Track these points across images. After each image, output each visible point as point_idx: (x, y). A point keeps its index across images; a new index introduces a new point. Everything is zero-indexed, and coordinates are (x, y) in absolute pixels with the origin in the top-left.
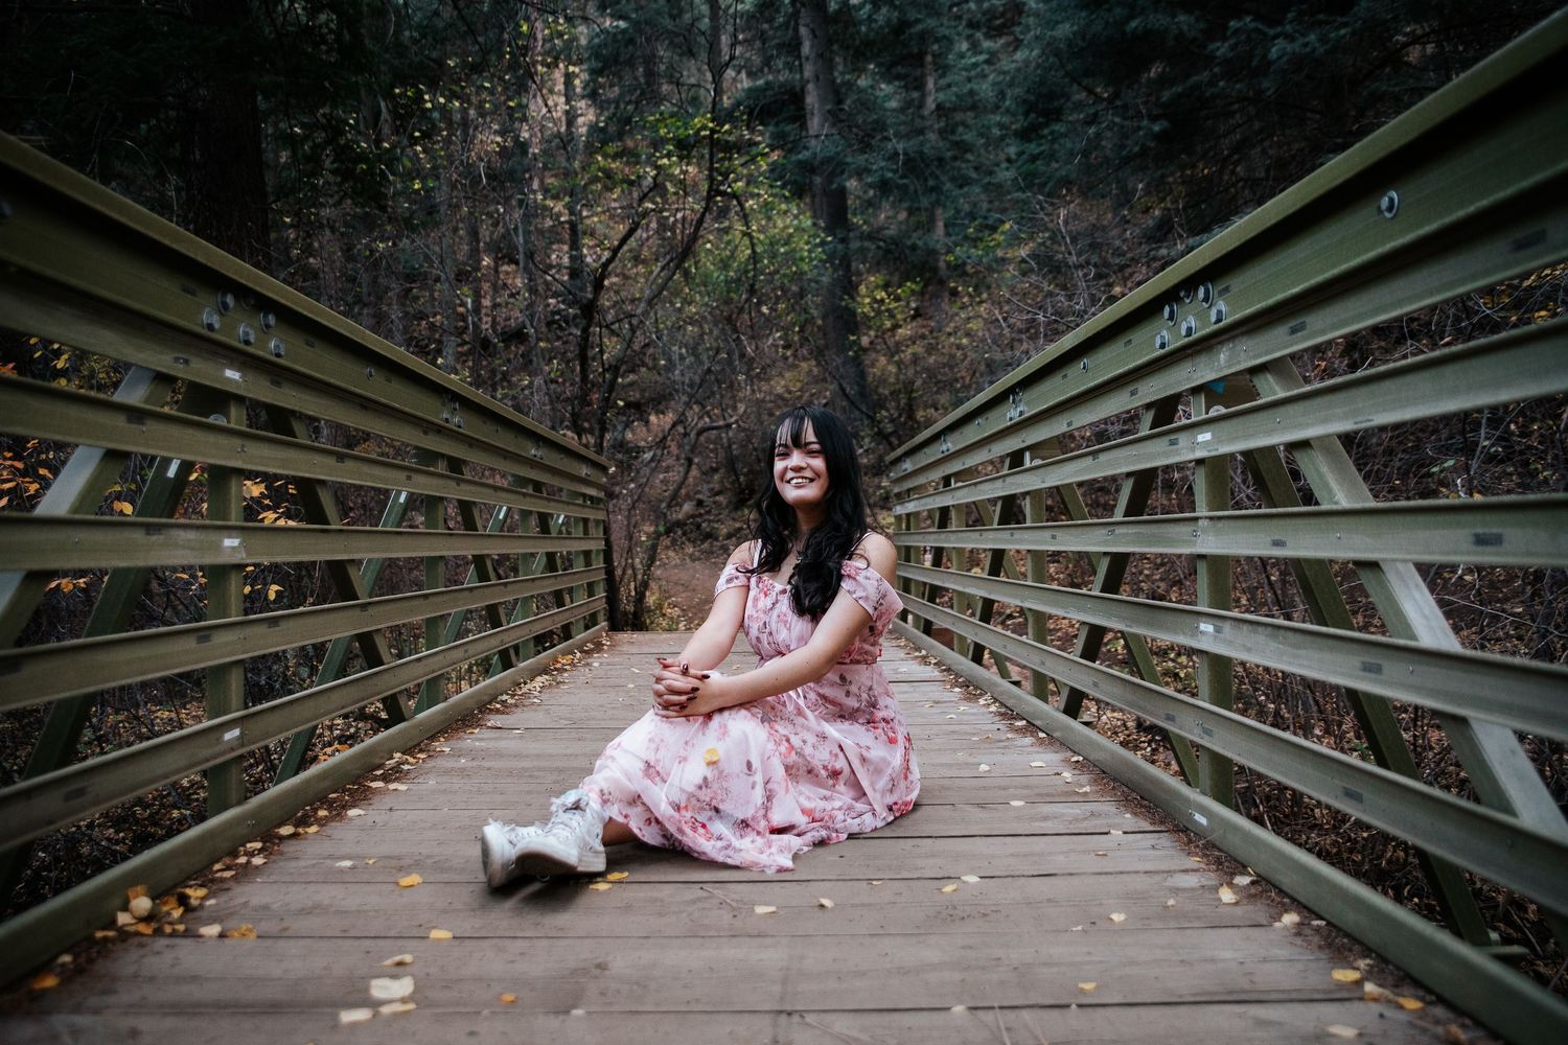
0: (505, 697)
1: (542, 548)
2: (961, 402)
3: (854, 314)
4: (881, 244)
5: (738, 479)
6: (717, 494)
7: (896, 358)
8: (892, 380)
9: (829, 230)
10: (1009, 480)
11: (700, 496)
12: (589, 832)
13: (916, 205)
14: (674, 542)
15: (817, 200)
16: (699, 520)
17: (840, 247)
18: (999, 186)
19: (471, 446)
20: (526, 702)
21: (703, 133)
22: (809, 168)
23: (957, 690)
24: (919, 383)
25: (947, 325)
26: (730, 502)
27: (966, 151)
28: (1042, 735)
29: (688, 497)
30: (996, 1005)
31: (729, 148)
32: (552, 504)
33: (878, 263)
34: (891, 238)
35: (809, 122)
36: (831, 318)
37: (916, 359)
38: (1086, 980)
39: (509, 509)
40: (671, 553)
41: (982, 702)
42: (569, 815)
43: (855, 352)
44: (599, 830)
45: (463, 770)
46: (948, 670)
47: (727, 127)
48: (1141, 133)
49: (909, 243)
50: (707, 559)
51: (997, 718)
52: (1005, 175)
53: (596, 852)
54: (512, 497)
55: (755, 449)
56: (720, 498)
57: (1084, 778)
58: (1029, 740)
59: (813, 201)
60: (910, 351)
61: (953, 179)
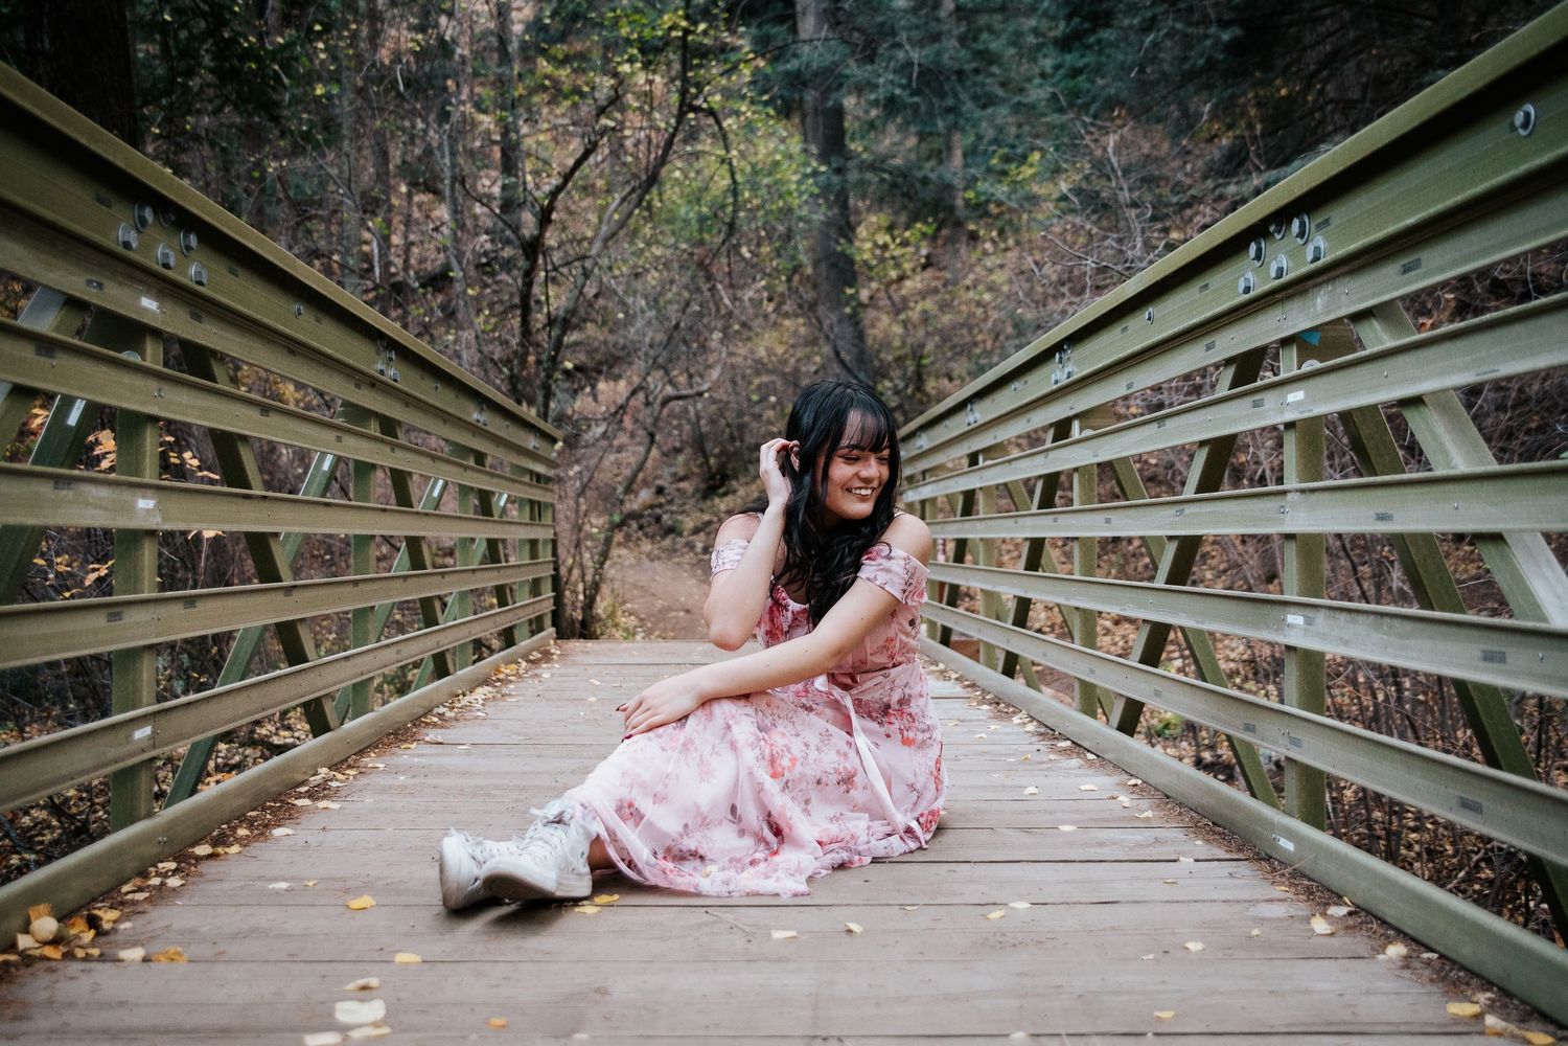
0: (441, 710)
1: (483, 532)
2: (982, 370)
3: (850, 261)
4: (886, 176)
5: (707, 461)
6: (682, 479)
7: (902, 317)
8: (897, 343)
9: (824, 157)
10: (1052, 455)
11: (660, 482)
12: (572, 850)
13: (928, 129)
14: (628, 537)
15: (808, 120)
16: (658, 511)
17: (836, 179)
18: (1033, 107)
19: (407, 405)
20: (468, 715)
21: (674, 34)
22: (797, 80)
23: (986, 707)
24: (930, 346)
25: (965, 277)
26: (697, 490)
27: (991, 63)
28: (1091, 756)
29: (646, 483)
30: (1061, 1031)
31: (704, 53)
32: (495, 480)
33: (881, 200)
34: (897, 168)
35: (800, 25)
36: (823, 267)
37: (926, 318)
38: (1163, 1009)
39: (446, 485)
40: (623, 552)
41: (1016, 720)
42: (550, 829)
43: (854, 309)
44: (585, 848)
45: (404, 787)
46: (973, 686)
47: (702, 27)
48: (1208, 42)
49: (920, 174)
50: (669, 558)
51: (1036, 738)
52: (1038, 93)
53: (580, 875)
54: (451, 468)
55: (728, 425)
56: (683, 485)
57: (1144, 803)
58: (1075, 762)
59: (803, 122)
60: (919, 307)
61: (975, 98)
